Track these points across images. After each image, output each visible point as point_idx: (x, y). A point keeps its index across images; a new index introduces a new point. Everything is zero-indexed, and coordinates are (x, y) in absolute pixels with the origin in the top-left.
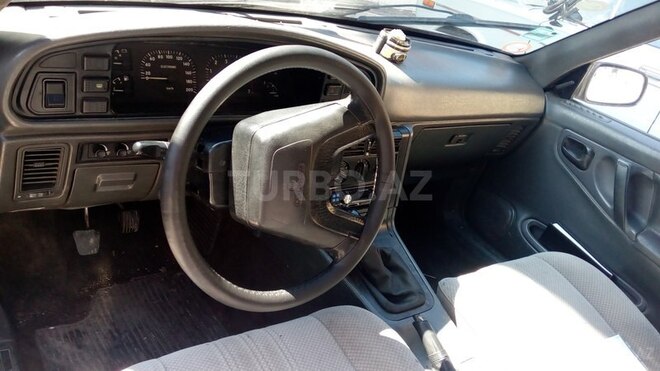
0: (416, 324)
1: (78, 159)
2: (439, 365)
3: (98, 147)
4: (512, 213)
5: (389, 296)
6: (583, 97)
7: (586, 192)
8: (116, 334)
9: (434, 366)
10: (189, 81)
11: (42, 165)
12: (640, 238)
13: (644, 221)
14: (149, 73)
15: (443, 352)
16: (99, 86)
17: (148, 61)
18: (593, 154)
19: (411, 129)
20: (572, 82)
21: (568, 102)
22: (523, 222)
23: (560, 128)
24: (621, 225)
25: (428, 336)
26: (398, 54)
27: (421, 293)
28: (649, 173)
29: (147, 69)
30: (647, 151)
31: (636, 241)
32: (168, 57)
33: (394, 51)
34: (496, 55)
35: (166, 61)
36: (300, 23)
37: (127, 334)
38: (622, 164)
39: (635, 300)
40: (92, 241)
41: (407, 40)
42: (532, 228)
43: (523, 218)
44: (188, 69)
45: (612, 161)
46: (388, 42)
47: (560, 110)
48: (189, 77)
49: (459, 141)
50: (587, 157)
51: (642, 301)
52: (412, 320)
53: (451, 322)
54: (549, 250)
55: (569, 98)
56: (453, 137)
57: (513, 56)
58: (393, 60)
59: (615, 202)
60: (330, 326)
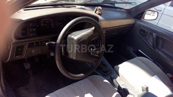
0: (111, 78)
1: (28, 47)
2: (117, 87)
3: (33, 44)
4: (128, 48)
5: (104, 72)
6: (144, 19)
7: (146, 42)
8: (37, 88)
9: (116, 87)
10: (52, 25)
11: (20, 49)
12: (159, 52)
13: (160, 47)
14: (43, 24)
15: (118, 84)
16: (34, 30)
17: (42, 21)
18: (147, 33)
19: (105, 31)
20: (141, 15)
21: (140, 20)
22: (131, 50)
23: (139, 27)
24: (155, 49)
25: (114, 80)
26: (100, 13)
27: (111, 70)
28: (161, 36)
29: (42, 23)
30: (160, 31)
31: (159, 53)
32: (47, 19)
33: (99, 12)
34: (122, 10)
35: (46, 21)
36: (76, 7)
37: (40, 87)
38: (154, 35)
39: (159, 66)
40: (28, 65)
41: (102, 9)
42: (134, 51)
43: (131, 49)
44: (52, 22)
45: (152, 34)
46: (98, 10)
47: (139, 22)
48: (52, 24)
49: (116, 32)
50: (146, 33)
51: (161, 66)
52: (110, 77)
53: (119, 76)
54: (138, 56)
55: (140, 19)
56: (114, 31)
57: (126, 10)
58: (99, 14)
59: (153, 44)
60: (91, 80)
